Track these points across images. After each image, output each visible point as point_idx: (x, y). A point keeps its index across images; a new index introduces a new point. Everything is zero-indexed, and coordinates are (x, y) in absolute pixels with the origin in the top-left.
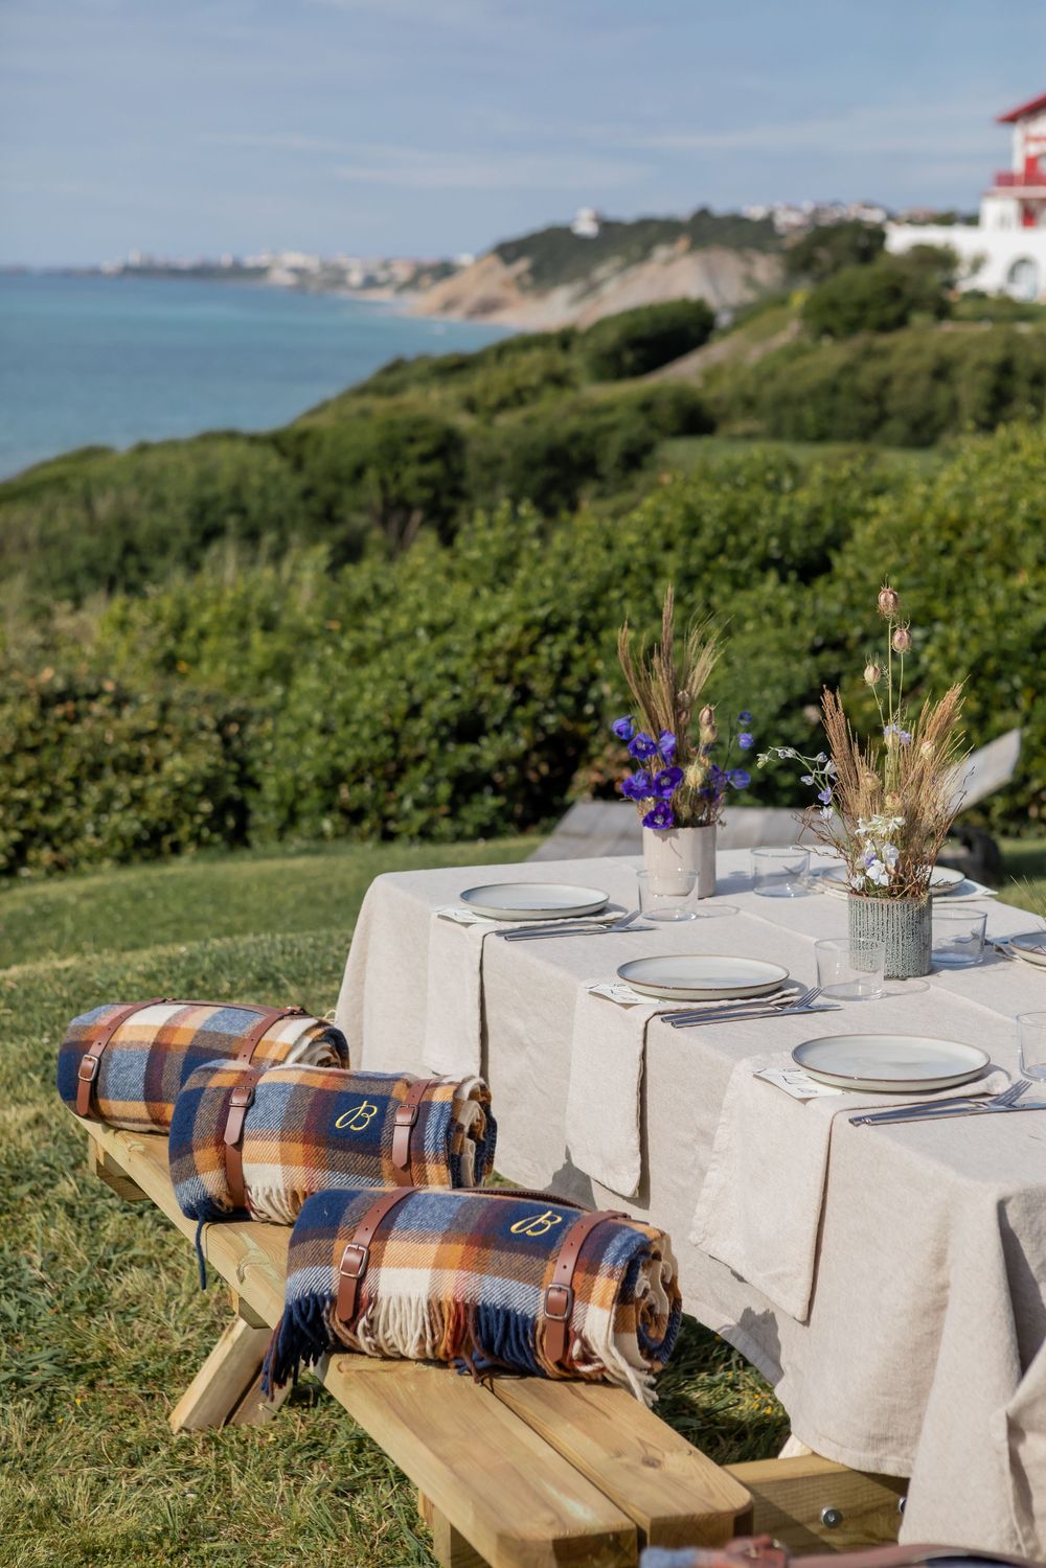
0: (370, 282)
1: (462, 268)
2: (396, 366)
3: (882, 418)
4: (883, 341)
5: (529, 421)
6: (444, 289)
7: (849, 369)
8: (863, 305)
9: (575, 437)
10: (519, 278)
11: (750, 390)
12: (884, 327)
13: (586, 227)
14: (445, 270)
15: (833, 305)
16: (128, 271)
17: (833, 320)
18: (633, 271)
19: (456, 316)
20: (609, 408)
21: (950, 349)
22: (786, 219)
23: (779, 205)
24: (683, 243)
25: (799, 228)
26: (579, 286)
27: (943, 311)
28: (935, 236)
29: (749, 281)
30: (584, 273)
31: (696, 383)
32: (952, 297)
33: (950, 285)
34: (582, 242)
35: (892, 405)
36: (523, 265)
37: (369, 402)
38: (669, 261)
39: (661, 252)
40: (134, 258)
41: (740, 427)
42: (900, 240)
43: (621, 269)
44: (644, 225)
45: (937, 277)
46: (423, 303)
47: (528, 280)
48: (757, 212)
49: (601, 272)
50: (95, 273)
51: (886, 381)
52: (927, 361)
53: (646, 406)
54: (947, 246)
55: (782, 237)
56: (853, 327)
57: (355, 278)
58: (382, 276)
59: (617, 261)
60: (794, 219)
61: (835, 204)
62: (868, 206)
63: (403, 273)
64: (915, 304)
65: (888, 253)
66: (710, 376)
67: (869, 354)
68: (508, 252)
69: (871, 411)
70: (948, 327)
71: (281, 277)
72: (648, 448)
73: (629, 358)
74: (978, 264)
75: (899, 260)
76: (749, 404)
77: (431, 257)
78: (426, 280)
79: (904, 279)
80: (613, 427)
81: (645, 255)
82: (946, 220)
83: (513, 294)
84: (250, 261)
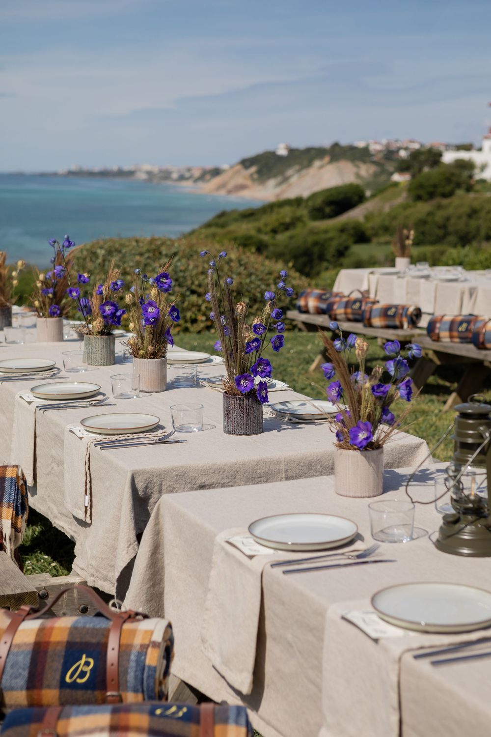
0: (182, 178)
1: (224, 171)
2: (223, 214)
3: (446, 234)
4: (445, 202)
5: (291, 238)
6: (217, 180)
7: (430, 214)
8: (435, 186)
9: (316, 243)
10: (251, 175)
11: (387, 223)
12: (445, 196)
13: (282, 151)
14: (216, 172)
15: (421, 186)
16: (71, 173)
17: (421, 192)
18: (304, 172)
19: (223, 192)
20: (326, 231)
21: (476, 204)
22: (375, 147)
23: (371, 141)
24: (327, 159)
25: (380, 151)
26: (279, 179)
27: (469, 189)
28: (464, 155)
29: (358, 175)
30: (281, 172)
31: (361, 219)
32: (472, 182)
33: (471, 177)
34: (280, 158)
35: (451, 229)
36: (253, 169)
37: (213, 230)
38: (321, 167)
39: (317, 163)
40: (73, 167)
41: (383, 239)
42: (449, 157)
43: (299, 171)
44: (309, 151)
45: (466, 173)
46: (209, 187)
47: (256, 176)
48: (361, 144)
49: (289, 172)
50: (55, 175)
51: (448, 219)
52: (466, 209)
53: (342, 230)
54: (470, 160)
55: (373, 155)
56: (431, 195)
57: (175, 176)
58: (187, 175)
59: (297, 167)
60: (378, 147)
61: (397, 141)
62: (412, 141)
63: (197, 174)
64: (458, 185)
65: (443, 163)
66: (368, 218)
67: (439, 207)
68: (246, 163)
69: (441, 232)
70: (472, 195)
71: (142, 176)
72: (347, 248)
73: (328, 210)
74: (483, 167)
75: (449, 166)
76: (386, 229)
77: (210, 165)
78: (208, 177)
79: (453, 174)
80: (331, 239)
81: (309, 164)
82: (468, 148)
83: (249, 182)
84: (126, 167)
